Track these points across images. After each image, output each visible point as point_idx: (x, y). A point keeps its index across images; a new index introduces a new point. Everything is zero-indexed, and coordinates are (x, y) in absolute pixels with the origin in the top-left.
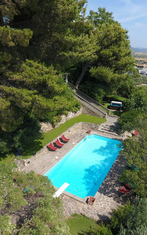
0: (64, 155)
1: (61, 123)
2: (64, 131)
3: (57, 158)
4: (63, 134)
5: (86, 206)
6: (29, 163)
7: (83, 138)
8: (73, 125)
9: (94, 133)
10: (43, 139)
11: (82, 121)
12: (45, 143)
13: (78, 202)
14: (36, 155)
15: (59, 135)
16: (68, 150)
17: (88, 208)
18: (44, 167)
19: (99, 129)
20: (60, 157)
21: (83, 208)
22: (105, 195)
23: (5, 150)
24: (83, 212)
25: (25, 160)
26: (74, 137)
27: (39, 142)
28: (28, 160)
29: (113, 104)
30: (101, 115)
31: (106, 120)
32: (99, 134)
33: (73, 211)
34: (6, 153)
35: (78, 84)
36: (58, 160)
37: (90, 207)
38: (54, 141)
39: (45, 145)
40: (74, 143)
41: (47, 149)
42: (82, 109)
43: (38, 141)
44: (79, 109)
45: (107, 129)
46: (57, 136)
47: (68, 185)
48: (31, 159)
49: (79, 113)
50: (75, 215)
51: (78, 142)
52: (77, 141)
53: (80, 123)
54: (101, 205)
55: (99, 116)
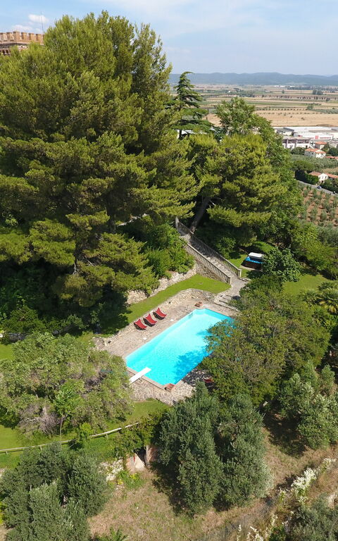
0: (154, 336)
1: (160, 289)
2: (161, 303)
3: (145, 338)
4: (159, 307)
5: (164, 392)
6: (109, 342)
7: (188, 313)
8: (177, 292)
9: (207, 306)
10: (130, 312)
11: (193, 287)
12: (132, 319)
13: (156, 388)
14: (119, 333)
15: (154, 307)
16: (161, 329)
17: (166, 394)
18: (127, 348)
19: (216, 301)
20: (149, 338)
21: (159, 394)
22: (188, 384)
23: (82, 326)
24: (159, 398)
25: (105, 339)
26: (175, 311)
27: (125, 316)
28: (109, 339)
29: (252, 258)
30: (224, 278)
31: (230, 287)
32: (213, 309)
33: (149, 395)
34: (82, 330)
35: (194, 225)
36: (145, 341)
37: (168, 393)
38: (145, 316)
39: (132, 321)
40: (172, 320)
41: (134, 327)
42: (195, 267)
43: (123, 315)
44: (191, 267)
45: (227, 302)
46: (150, 310)
47: (150, 370)
48: (112, 338)
49: (191, 273)
50: (151, 399)
51: (178, 319)
52: (178, 317)
53: (189, 291)
54: (180, 393)
55: (221, 280)
